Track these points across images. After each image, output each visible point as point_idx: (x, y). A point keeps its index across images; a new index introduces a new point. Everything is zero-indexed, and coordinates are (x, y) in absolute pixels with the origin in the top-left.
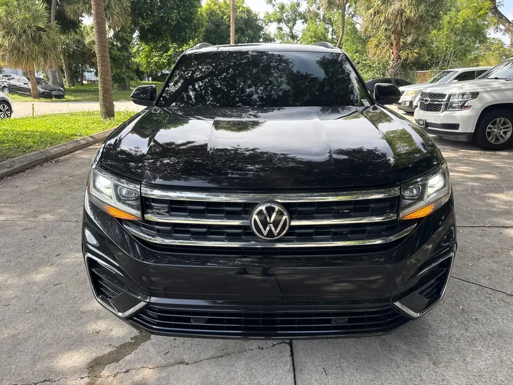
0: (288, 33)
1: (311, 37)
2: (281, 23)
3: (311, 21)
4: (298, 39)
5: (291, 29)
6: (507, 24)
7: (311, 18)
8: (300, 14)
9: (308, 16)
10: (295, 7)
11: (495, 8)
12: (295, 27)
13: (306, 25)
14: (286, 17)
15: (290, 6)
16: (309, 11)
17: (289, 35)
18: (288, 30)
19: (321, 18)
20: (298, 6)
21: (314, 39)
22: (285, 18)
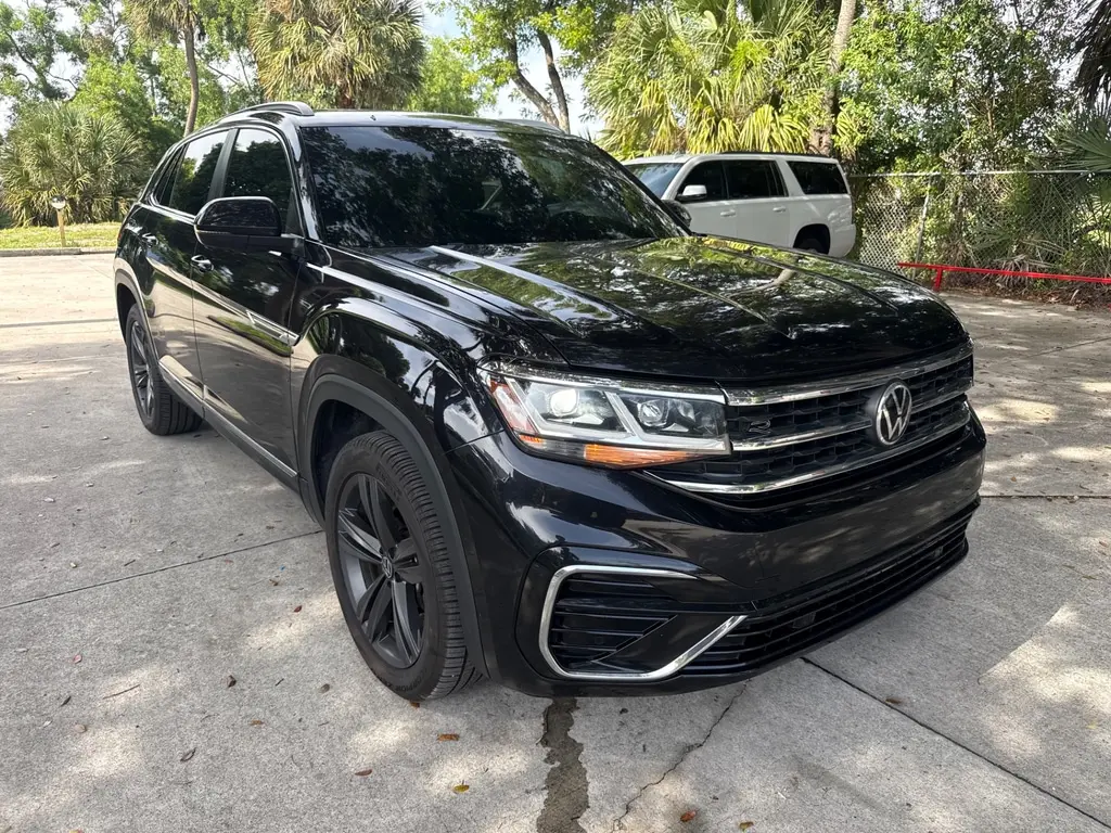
0: (34, 82)
1: (107, 97)
2: (9, 56)
3: (97, 58)
4: (67, 99)
5: (40, 72)
6: (542, 105)
7: (95, 50)
8: (61, 38)
9: (85, 43)
10: (43, 20)
11: (519, 72)
12: (55, 70)
13: (81, 67)
14: (21, 40)
15: (27, 13)
16: (87, 34)
17: (36, 87)
18: (33, 76)
19: (122, 54)
20: (51, 18)
21: (113, 102)
22: (19, 44)
